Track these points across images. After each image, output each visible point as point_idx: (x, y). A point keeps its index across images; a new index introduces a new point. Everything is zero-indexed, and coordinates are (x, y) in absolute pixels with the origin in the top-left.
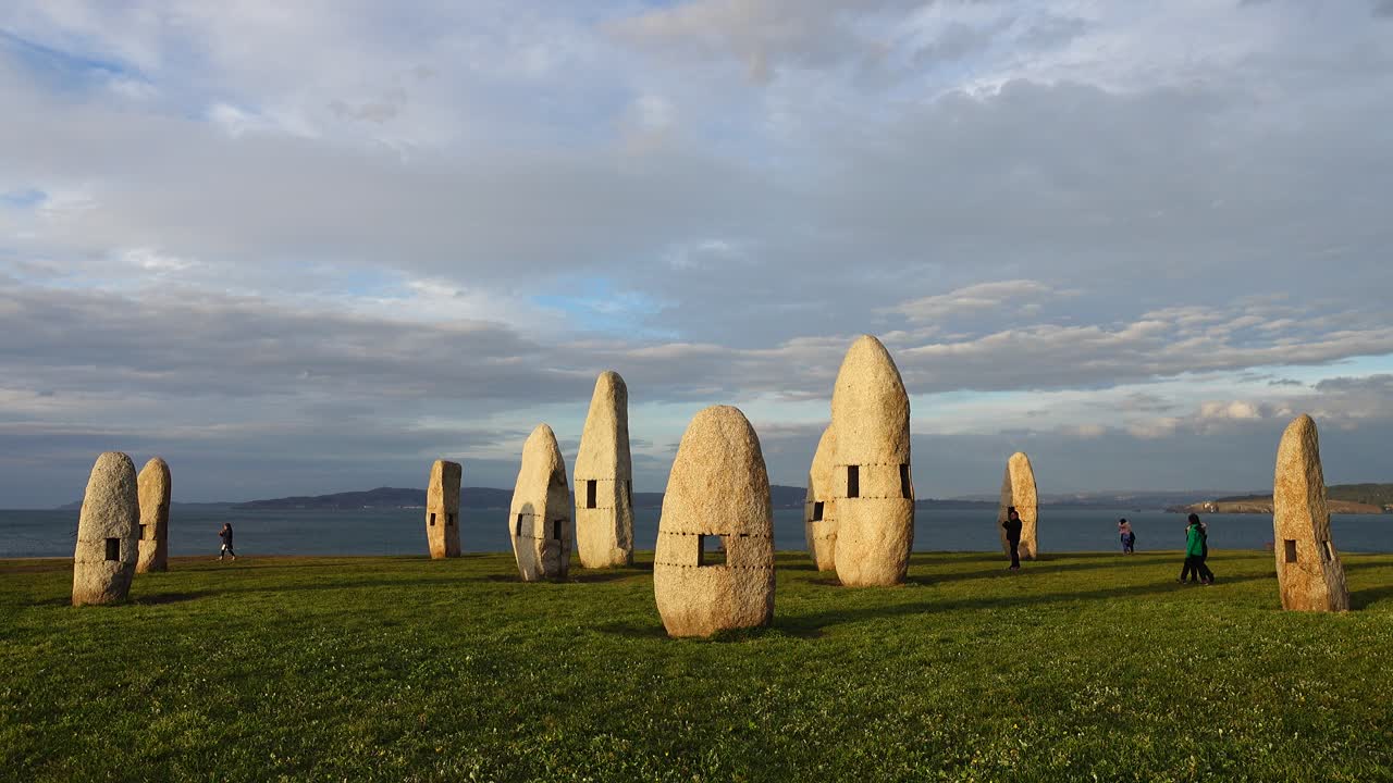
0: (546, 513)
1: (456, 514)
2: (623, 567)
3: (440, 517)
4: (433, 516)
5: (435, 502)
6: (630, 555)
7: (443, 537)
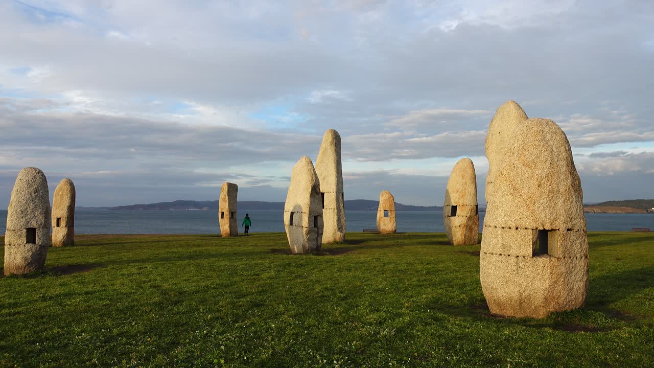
0: (310, 211)
1: (235, 212)
2: (341, 243)
3: (226, 214)
4: (223, 213)
5: (224, 206)
6: (344, 236)
7: (228, 225)
